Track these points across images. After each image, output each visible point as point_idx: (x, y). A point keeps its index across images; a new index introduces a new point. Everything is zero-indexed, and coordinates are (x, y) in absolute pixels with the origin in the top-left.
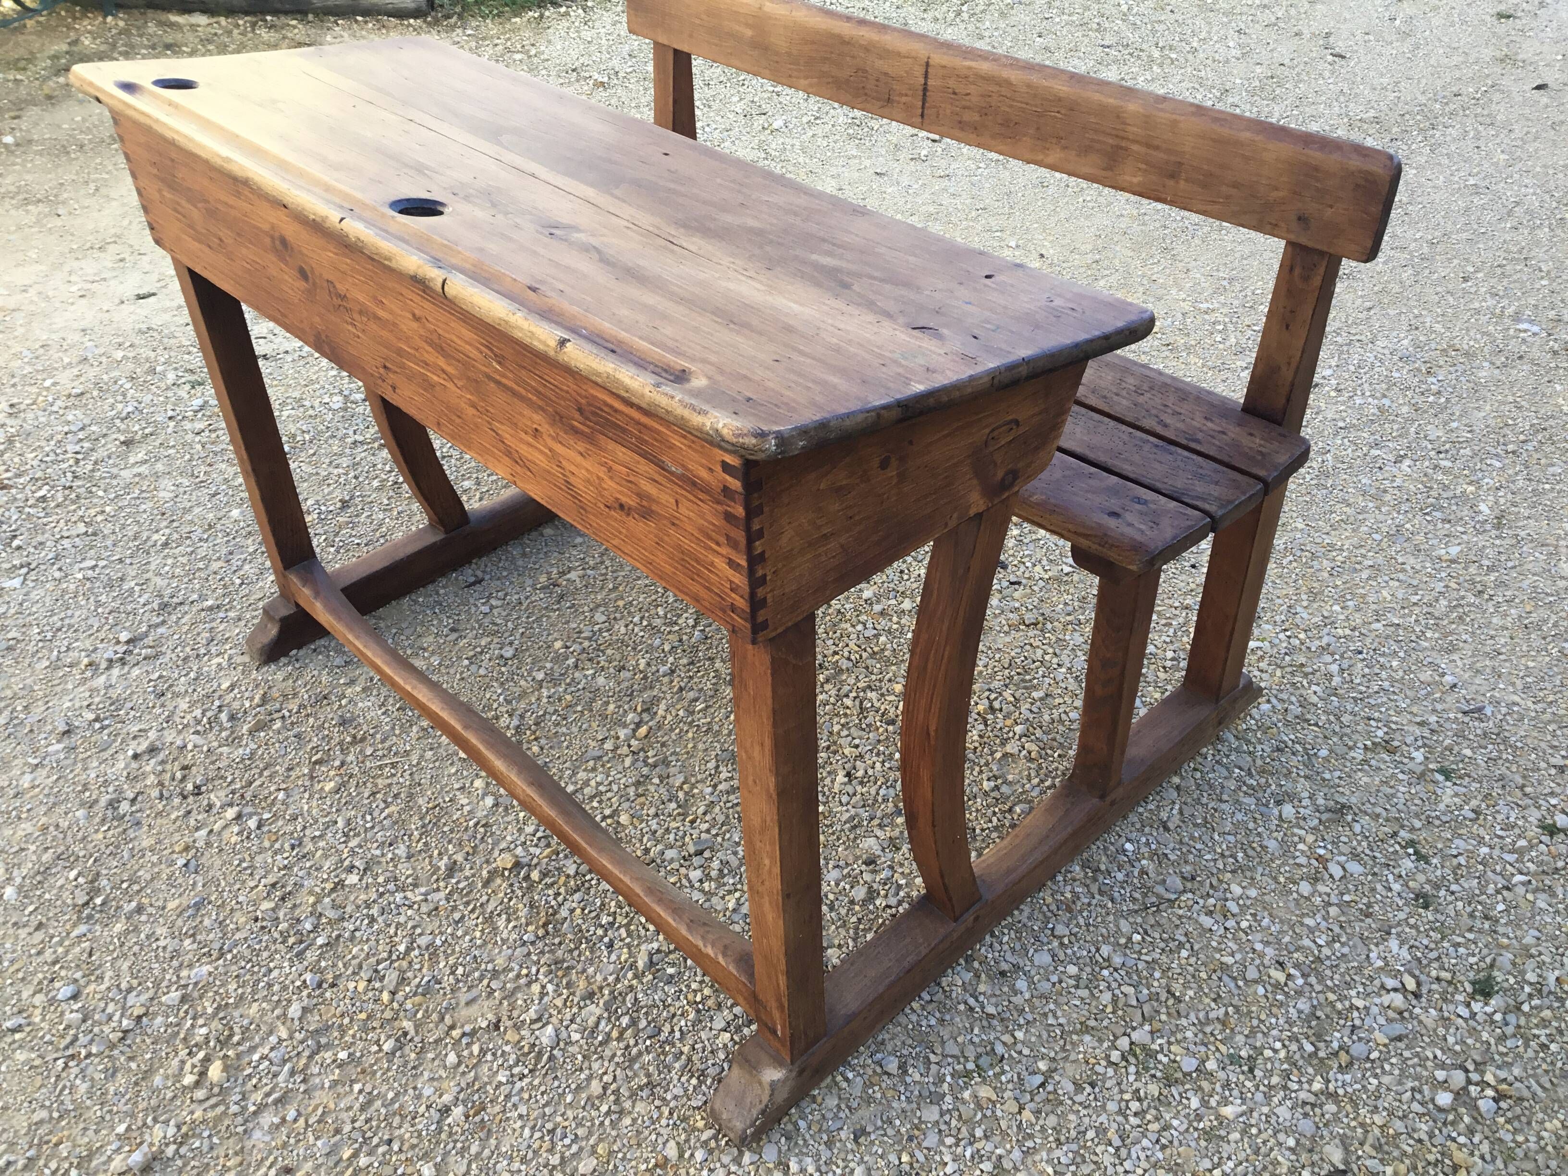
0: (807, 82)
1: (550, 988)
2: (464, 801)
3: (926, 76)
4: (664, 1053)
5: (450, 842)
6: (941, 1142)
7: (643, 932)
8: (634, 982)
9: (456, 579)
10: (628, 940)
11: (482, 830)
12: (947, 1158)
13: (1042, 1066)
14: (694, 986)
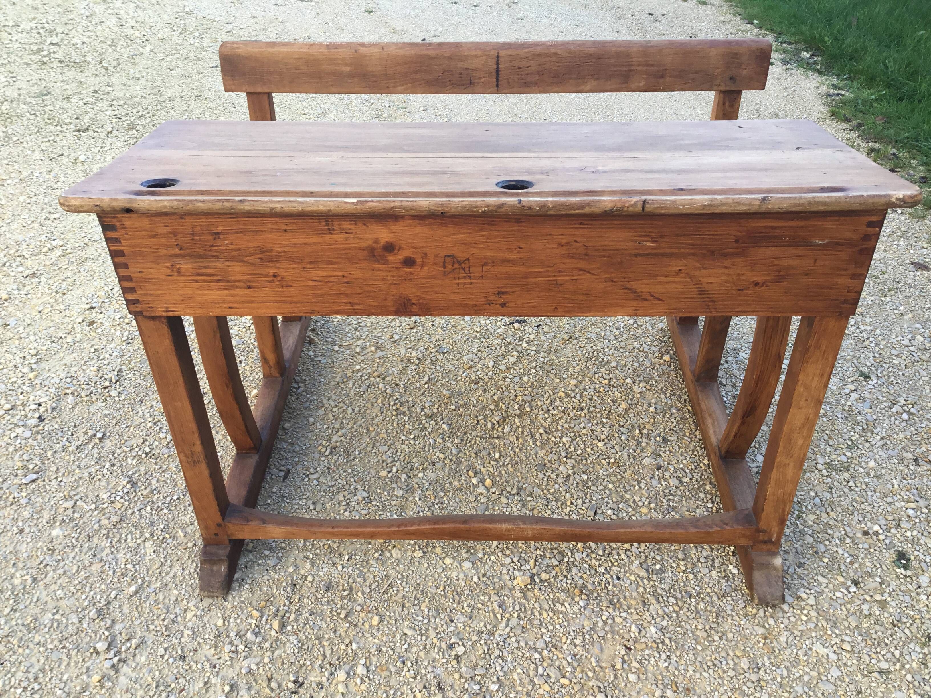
0: (403, 87)
1: (624, 615)
2: (454, 574)
3: (498, 63)
4: (703, 599)
5: (478, 596)
6: (825, 545)
7: (622, 562)
8: (651, 583)
9: (271, 478)
10: (622, 570)
11: (485, 579)
12: (835, 549)
13: (812, 494)
14: (674, 565)
